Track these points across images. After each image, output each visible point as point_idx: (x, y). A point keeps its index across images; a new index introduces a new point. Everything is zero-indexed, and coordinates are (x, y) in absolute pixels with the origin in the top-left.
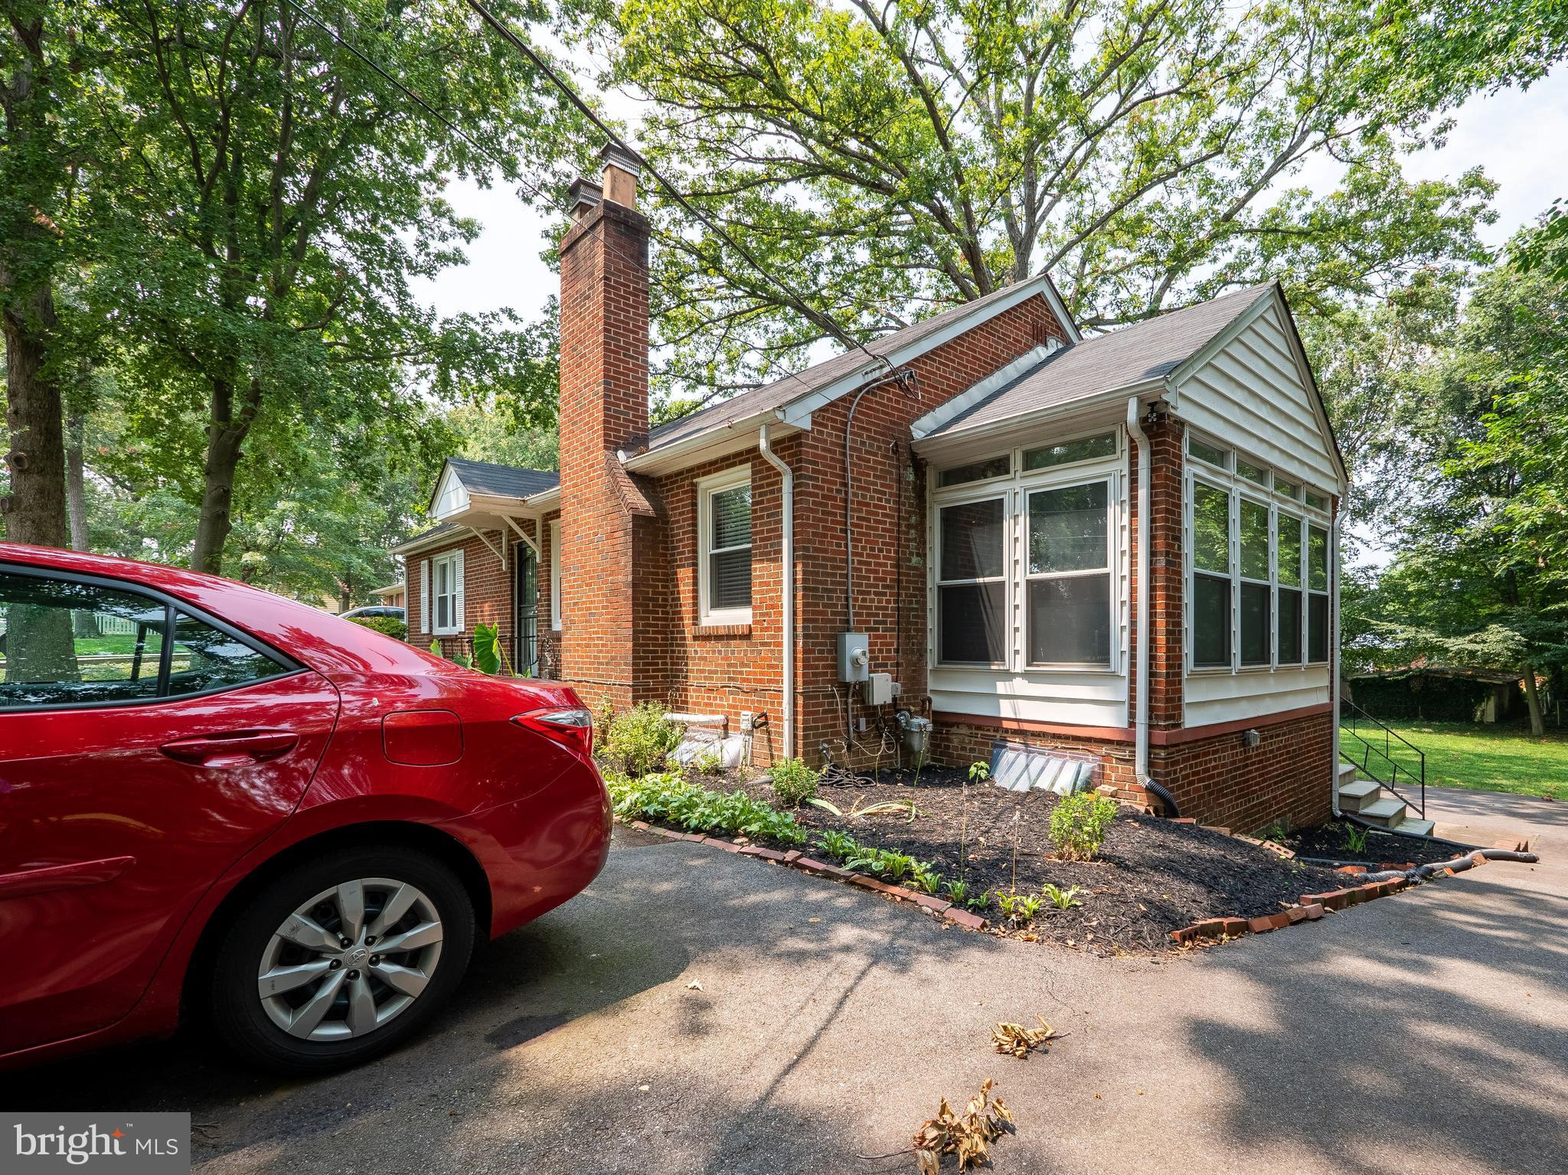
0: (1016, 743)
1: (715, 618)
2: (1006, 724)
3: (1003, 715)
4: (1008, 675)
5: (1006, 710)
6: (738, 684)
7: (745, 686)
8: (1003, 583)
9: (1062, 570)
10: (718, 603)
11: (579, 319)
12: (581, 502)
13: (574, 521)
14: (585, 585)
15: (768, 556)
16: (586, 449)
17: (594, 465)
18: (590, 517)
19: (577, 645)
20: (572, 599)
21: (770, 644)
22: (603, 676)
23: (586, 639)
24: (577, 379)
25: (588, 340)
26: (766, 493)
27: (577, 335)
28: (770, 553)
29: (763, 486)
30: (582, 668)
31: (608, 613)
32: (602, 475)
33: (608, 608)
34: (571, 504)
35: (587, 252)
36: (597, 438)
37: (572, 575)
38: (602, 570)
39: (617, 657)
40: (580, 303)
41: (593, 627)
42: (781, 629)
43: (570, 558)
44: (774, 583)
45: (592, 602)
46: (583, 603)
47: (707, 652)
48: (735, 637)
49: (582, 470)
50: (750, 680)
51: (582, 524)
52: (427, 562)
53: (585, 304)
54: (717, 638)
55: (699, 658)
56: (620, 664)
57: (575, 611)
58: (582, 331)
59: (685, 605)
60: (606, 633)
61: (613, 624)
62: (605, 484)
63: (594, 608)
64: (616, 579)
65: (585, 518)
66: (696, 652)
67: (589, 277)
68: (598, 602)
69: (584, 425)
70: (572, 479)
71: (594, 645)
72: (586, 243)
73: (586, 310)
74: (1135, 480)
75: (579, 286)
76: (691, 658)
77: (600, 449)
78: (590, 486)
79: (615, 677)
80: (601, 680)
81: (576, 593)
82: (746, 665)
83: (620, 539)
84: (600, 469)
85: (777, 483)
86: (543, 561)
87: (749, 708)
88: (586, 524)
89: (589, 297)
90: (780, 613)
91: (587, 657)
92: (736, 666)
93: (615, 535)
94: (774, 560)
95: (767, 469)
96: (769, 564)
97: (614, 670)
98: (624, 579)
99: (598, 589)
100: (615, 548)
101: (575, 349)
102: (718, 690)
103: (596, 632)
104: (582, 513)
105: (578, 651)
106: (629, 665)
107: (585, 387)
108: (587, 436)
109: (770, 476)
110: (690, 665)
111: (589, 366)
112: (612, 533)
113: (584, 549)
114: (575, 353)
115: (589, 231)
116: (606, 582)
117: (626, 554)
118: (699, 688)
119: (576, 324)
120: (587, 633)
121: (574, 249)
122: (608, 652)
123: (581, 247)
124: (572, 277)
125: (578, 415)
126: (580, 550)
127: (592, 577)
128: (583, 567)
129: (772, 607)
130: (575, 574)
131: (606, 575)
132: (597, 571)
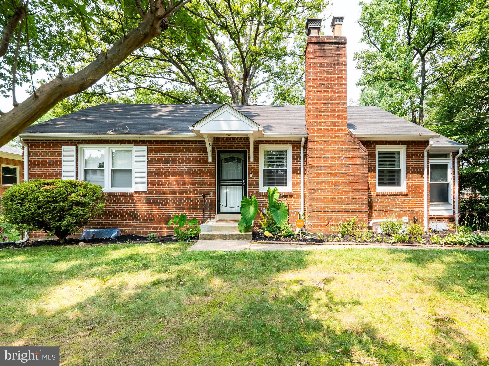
1: (381, 190)
6: (401, 209)
7: (404, 209)
10: (380, 185)
11: (326, 73)
12: (327, 143)
13: (321, 150)
14: (331, 175)
15: (415, 173)
16: (333, 124)
17: (339, 131)
18: (336, 150)
19: (324, 198)
20: (319, 180)
21: (416, 197)
22: (346, 209)
23: (332, 195)
24: (324, 96)
25: (334, 84)
26: (414, 155)
27: (324, 79)
28: (416, 172)
29: (413, 153)
30: (328, 207)
31: (350, 186)
32: (346, 136)
33: (350, 184)
34: (319, 143)
35: (333, 51)
36: (342, 122)
37: (319, 170)
38: (345, 170)
39: (357, 202)
40: (326, 67)
41: (337, 191)
42: (421, 193)
43: (318, 164)
44: (418, 180)
45: (337, 182)
46: (329, 182)
47: (385, 200)
48: (399, 195)
49: (329, 131)
50: (406, 208)
51: (329, 152)
52: (74, 147)
53: (332, 70)
54: (390, 195)
55: (379, 202)
56: (359, 204)
57: (322, 184)
58: (329, 79)
59: (371, 185)
60: (348, 193)
61: (354, 190)
62: (348, 140)
63: (338, 184)
64: (356, 174)
65: (331, 150)
66: (378, 200)
67: (334, 61)
68: (341, 182)
69: (330, 115)
70: (320, 133)
71: (338, 198)
72: (332, 46)
73: (332, 72)
74: (454, 164)
75: (325, 60)
76: (376, 202)
77: (344, 126)
78: (336, 138)
79: (355, 209)
80: (344, 210)
81: (322, 178)
82: (404, 203)
83: (359, 161)
84: (344, 133)
85: (419, 153)
86: (254, 161)
87: (406, 216)
88: (332, 152)
89: (334, 68)
90: (420, 189)
91: (333, 202)
92: (400, 204)
93: (355, 159)
94: (417, 174)
95: (415, 148)
96: (415, 175)
97: (354, 207)
98: (362, 175)
99: (341, 177)
100: (355, 163)
101: (322, 84)
102: (390, 211)
103: (340, 193)
104: (328, 147)
105: (324, 200)
106: (366, 204)
107: (331, 100)
108: (333, 119)
109: (416, 151)
110: (374, 204)
111: (334, 93)
112: (353, 158)
113: (331, 161)
114: (323, 85)
115: (335, 43)
116: (348, 175)
117: (363, 166)
118: (380, 211)
119: (323, 74)
120: (333, 193)
121: (321, 45)
122: (349, 200)
123: (327, 47)
124: (320, 55)
125: (326, 110)
126: (326, 161)
127: (337, 173)
128: (329, 168)
129: (417, 187)
130: (322, 170)
131: (348, 173)
132: (341, 170)
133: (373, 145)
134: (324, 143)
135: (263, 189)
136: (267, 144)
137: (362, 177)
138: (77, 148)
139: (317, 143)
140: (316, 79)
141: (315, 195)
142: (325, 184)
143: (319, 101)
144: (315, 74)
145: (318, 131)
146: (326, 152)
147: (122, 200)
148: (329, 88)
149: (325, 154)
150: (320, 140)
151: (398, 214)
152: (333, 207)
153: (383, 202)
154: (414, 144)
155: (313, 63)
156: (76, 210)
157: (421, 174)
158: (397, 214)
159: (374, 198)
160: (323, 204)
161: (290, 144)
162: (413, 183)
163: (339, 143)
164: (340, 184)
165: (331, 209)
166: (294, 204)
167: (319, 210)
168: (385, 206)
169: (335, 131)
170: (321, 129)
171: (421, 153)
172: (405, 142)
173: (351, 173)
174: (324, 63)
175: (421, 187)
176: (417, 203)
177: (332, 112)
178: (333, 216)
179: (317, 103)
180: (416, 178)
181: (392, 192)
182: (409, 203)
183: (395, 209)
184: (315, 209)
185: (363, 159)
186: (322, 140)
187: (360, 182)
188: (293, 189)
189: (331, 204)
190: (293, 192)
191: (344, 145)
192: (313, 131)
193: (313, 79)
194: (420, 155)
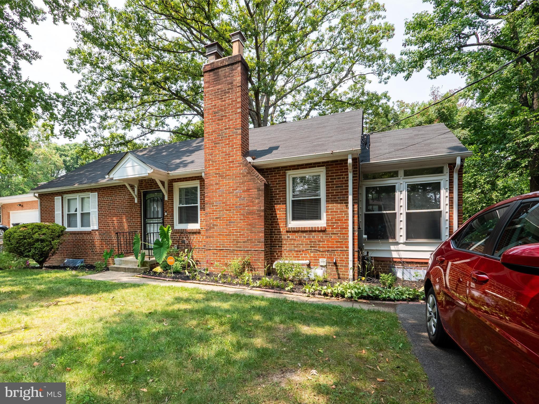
0: (400, 266)
1: (294, 224)
2: (395, 260)
3: (394, 256)
4: (397, 244)
5: (395, 255)
6: (317, 248)
7: (321, 249)
8: (396, 213)
9: (422, 209)
10: (294, 218)
11: (220, 101)
12: (222, 176)
13: (217, 184)
14: (226, 210)
15: (336, 202)
16: (227, 155)
17: (233, 162)
18: (230, 183)
19: (219, 235)
20: (215, 216)
21: (338, 234)
22: (241, 247)
23: (227, 232)
24: (218, 125)
25: (228, 110)
26: (335, 179)
27: (218, 107)
28: (338, 201)
29: (333, 176)
30: (223, 244)
31: (245, 222)
32: (240, 166)
33: (245, 220)
34: (214, 177)
35: (227, 74)
36: (236, 151)
37: (215, 206)
38: (240, 205)
39: (252, 240)
40: (221, 94)
41: (232, 227)
42: (345, 228)
43: (213, 199)
44: (340, 211)
45: (231, 217)
46: (224, 218)
47: (296, 237)
48: (315, 231)
49: (223, 163)
50: (325, 247)
51: (223, 186)
52: (60, 197)
53: (226, 95)
54: (303, 232)
55: (290, 239)
56: (255, 242)
57: (217, 221)
58: (223, 106)
59: (280, 219)
60: (243, 230)
61: (249, 227)
62: (243, 170)
63: (233, 220)
64: (251, 208)
65: (226, 183)
66: (289, 237)
67: (228, 85)
68: (236, 217)
69: (225, 145)
70: (215, 166)
71: (233, 235)
72: (225, 70)
73: (226, 98)
74: (451, 182)
75: (220, 87)
76: (285, 239)
77: (238, 156)
78: (230, 170)
79: (251, 247)
80: (239, 249)
81: (218, 213)
82: (322, 242)
83: (254, 192)
84: (239, 163)
85: (342, 175)
86: (169, 200)
87: (325, 258)
88: (226, 185)
89: (228, 92)
90: (345, 223)
91: (228, 240)
92: (315, 242)
93: (250, 191)
94: (340, 203)
95: (336, 170)
96: (337, 204)
97: (250, 245)
98: (258, 208)
99: (236, 212)
100: (251, 196)
101: (217, 113)
102: (303, 251)
103: (235, 230)
104: (223, 181)
105: (220, 237)
106: (262, 242)
107: (225, 129)
108: (227, 149)
109: (338, 173)
110: (284, 242)
111: (228, 121)
112: (248, 190)
113: (226, 196)
114: (217, 115)
115: (228, 65)
116: (244, 209)
117: (259, 198)
118: (291, 251)
119: (218, 102)
120: (228, 230)
121: (216, 71)
122: (245, 237)
123: (221, 71)
124: (214, 83)
125: (220, 140)
126: (221, 196)
127: (232, 207)
128: (224, 203)
129: (339, 220)
130: (217, 206)
131: (244, 207)
132: (235, 205)
133: (281, 172)
134: (219, 176)
135: (178, 226)
136: (178, 182)
137: (258, 210)
138: (62, 198)
139: (212, 177)
140: (211, 109)
141: (211, 232)
142: (220, 220)
143: (214, 131)
144: (210, 104)
145: (213, 164)
146: (221, 186)
147: (85, 237)
148: (223, 116)
149: (220, 188)
150: (215, 174)
151: (314, 255)
152: (228, 245)
153: (295, 240)
154: (336, 164)
155: (208, 92)
156: (37, 245)
157: (345, 203)
158: (312, 255)
159: (284, 235)
160: (219, 242)
161: (198, 179)
162: (333, 215)
163: (233, 175)
164: (235, 220)
165: (226, 247)
166: (202, 242)
167: (215, 248)
168: (297, 244)
169: (229, 162)
170: (216, 161)
171: (345, 175)
172: (323, 162)
173: (246, 207)
174: (218, 89)
175: (345, 220)
176: (339, 242)
177: (226, 142)
178: (229, 254)
179: (212, 134)
180: (338, 209)
181: (304, 228)
182: (328, 241)
183: (309, 248)
184: (211, 247)
185: (259, 190)
186: (217, 174)
187: (256, 216)
188: (201, 226)
189: (226, 242)
190: (201, 228)
191: (238, 177)
192: (209, 165)
193: (208, 109)
194: (344, 178)
